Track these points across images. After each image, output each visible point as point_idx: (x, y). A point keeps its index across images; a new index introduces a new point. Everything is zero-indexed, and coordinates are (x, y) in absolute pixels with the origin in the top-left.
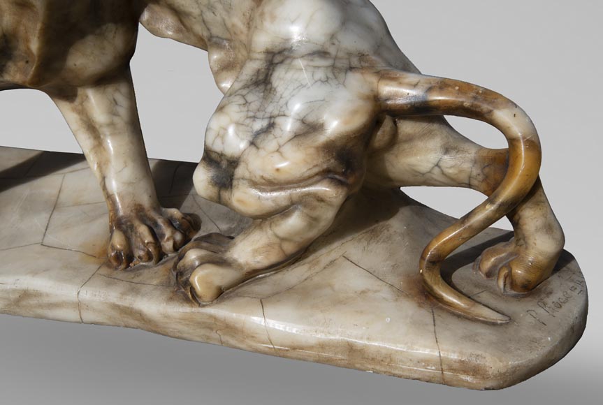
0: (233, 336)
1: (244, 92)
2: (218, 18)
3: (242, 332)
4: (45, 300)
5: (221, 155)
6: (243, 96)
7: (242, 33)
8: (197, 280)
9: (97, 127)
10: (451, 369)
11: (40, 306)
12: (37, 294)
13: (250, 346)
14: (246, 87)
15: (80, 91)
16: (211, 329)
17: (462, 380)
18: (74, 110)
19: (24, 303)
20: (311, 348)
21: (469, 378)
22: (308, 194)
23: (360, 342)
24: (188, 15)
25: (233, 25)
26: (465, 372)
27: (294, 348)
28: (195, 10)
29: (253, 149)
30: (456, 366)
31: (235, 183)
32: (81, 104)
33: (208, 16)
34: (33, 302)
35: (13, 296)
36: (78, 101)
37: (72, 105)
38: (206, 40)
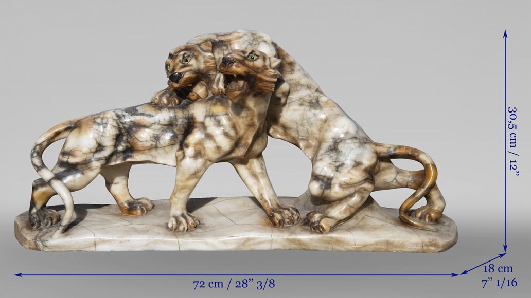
0: (339, 245)
1: (328, 153)
2: (305, 129)
3: (344, 242)
4: (257, 241)
5: (324, 176)
6: (329, 155)
7: (316, 133)
8: (323, 223)
9: (257, 174)
10: (426, 245)
11: (254, 244)
12: (254, 239)
13: (346, 248)
14: (327, 152)
15: (250, 161)
16: (329, 243)
17: (430, 249)
18: (247, 168)
19: (246, 244)
20: (372, 245)
21: (432, 248)
22: (361, 188)
23: (391, 240)
24: (290, 129)
25: (312, 131)
26: (431, 246)
27: (365, 246)
28: (294, 127)
29: (338, 173)
30: (428, 244)
31: (332, 186)
32: (250, 166)
33: (300, 128)
34: (251, 242)
35: (242, 241)
36: (248, 164)
37: (246, 166)
38: (296, 138)
